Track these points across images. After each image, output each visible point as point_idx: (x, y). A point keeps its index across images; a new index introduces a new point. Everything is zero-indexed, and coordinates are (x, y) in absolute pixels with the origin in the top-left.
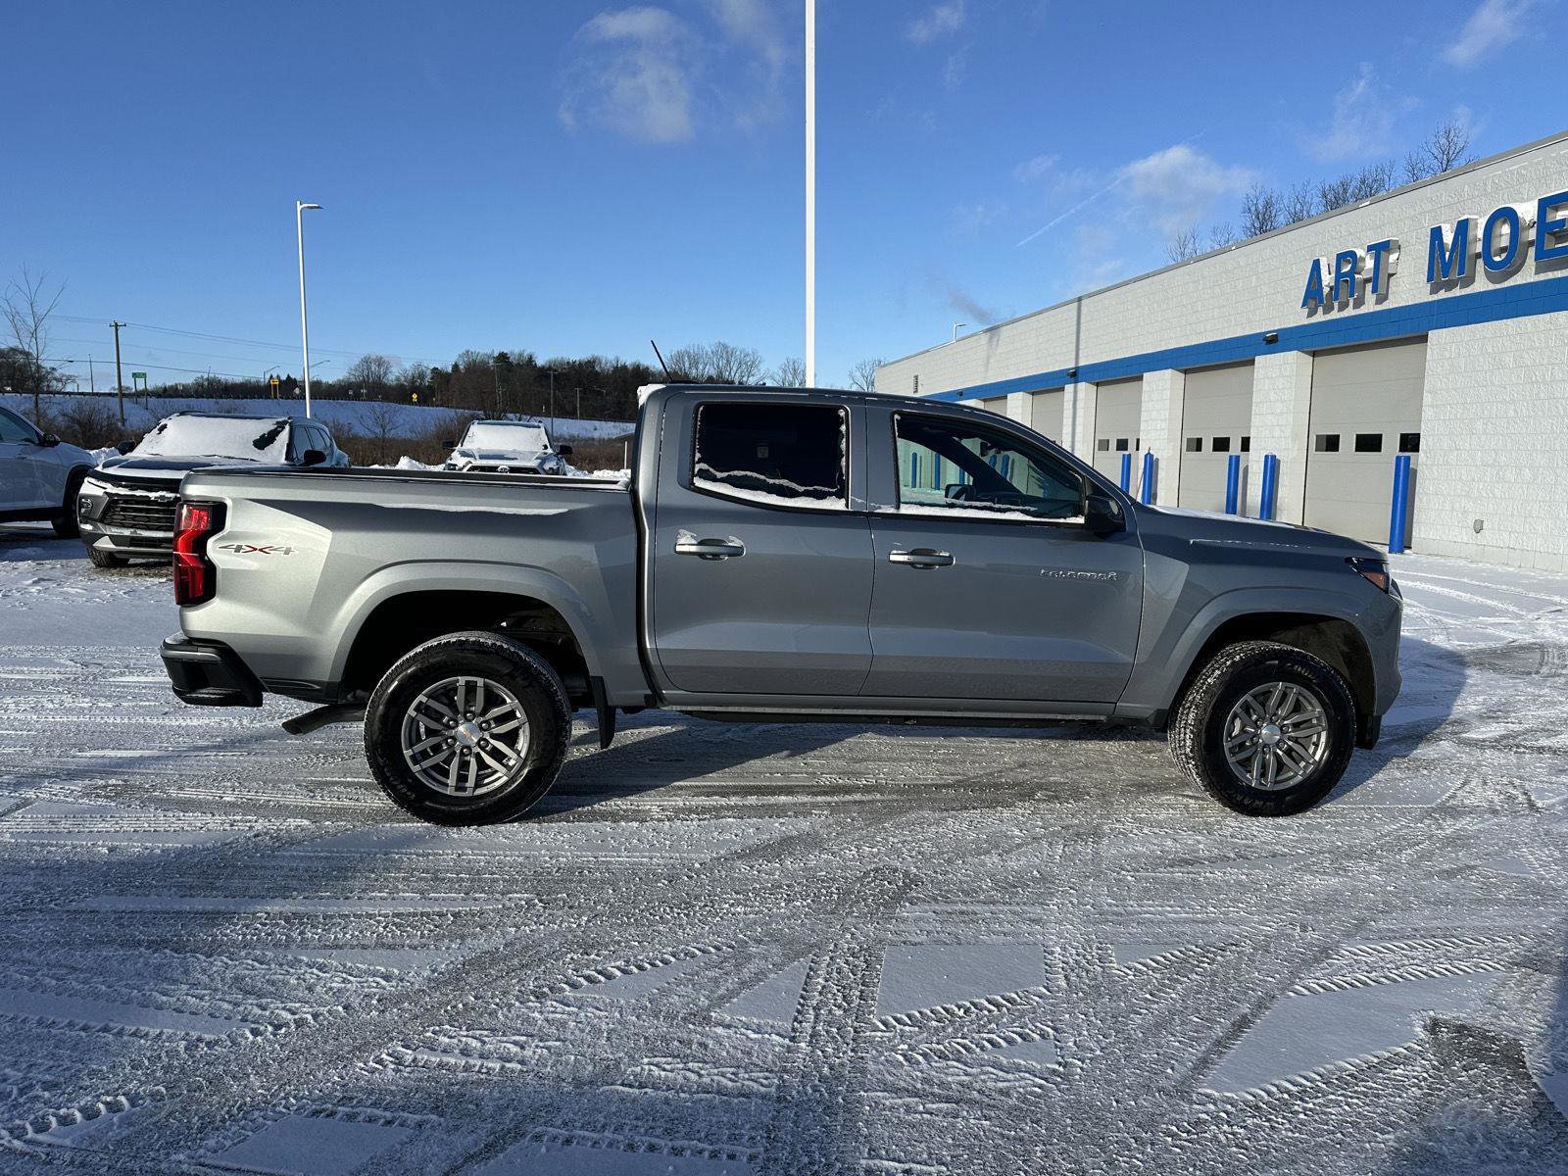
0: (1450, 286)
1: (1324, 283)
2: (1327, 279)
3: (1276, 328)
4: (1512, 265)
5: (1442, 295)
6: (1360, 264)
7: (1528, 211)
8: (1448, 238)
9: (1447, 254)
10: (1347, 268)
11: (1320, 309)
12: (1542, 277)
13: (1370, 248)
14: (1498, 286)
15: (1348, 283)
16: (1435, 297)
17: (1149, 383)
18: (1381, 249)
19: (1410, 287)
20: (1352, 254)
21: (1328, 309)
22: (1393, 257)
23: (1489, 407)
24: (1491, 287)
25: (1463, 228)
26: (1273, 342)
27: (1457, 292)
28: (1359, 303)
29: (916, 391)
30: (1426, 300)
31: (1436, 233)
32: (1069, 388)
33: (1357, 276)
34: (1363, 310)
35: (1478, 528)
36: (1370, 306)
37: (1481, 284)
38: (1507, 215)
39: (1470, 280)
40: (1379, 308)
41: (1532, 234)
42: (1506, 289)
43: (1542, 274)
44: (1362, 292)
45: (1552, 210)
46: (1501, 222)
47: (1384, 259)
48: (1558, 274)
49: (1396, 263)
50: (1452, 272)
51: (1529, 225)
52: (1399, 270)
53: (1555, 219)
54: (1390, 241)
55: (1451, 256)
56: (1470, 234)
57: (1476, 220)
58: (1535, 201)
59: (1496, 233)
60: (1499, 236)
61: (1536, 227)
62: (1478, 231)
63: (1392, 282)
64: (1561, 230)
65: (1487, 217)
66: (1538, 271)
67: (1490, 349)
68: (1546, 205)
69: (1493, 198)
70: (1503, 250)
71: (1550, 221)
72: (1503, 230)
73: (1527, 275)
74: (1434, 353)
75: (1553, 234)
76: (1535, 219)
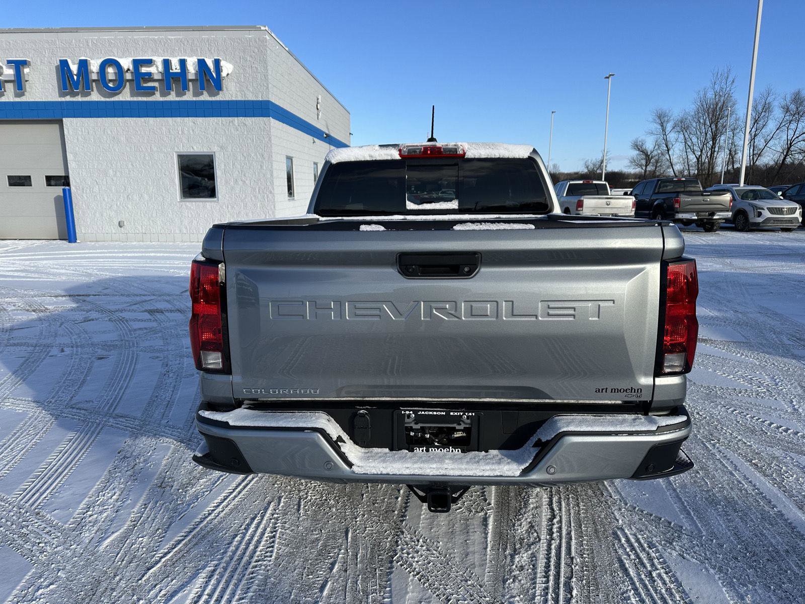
0: (74, 95)
4: (116, 91)
5: (68, 98)
7: (125, 64)
8: (74, 68)
9: (75, 77)
13: (9, 62)
14: (107, 100)
16: (63, 99)
18: (19, 65)
19: (42, 89)
22: (26, 70)
23: (115, 163)
24: (103, 99)
25: (83, 65)
27: (79, 99)
30: (57, 100)
31: (64, 64)
34: (4, 99)
35: (120, 225)
36: (10, 97)
37: (95, 96)
38: (112, 63)
39: (89, 94)
40: (18, 100)
41: (128, 76)
42: (114, 102)
43: (135, 98)
44: (4, 88)
45: (142, 66)
46: (109, 66)
47: (21, 70)
48: (145, 99)
49: (28, 74)
50: (80, 87)
51: (127, 71)
52: (30, 78)
53: (143, 71)
54: (26, 61)
55: (78, 78)
56: (89, 68)
57: (92, 62)
58: (131, 59)
59: (106, 71)
60: (108, 73)
61: (132, 73)
62: (94, 66)
63: (27, 85)
64: (149, 77)
65: (100, 61)
66: (132, 96)
67: (109, 132)
68: (137, 63)
69: (101, 53)
70: (111, 81)
71: (140, 71)
72: (110, 70)
73: (125, 96)
74: (70, 131)
75: (142, 78)
76: (131, 68)
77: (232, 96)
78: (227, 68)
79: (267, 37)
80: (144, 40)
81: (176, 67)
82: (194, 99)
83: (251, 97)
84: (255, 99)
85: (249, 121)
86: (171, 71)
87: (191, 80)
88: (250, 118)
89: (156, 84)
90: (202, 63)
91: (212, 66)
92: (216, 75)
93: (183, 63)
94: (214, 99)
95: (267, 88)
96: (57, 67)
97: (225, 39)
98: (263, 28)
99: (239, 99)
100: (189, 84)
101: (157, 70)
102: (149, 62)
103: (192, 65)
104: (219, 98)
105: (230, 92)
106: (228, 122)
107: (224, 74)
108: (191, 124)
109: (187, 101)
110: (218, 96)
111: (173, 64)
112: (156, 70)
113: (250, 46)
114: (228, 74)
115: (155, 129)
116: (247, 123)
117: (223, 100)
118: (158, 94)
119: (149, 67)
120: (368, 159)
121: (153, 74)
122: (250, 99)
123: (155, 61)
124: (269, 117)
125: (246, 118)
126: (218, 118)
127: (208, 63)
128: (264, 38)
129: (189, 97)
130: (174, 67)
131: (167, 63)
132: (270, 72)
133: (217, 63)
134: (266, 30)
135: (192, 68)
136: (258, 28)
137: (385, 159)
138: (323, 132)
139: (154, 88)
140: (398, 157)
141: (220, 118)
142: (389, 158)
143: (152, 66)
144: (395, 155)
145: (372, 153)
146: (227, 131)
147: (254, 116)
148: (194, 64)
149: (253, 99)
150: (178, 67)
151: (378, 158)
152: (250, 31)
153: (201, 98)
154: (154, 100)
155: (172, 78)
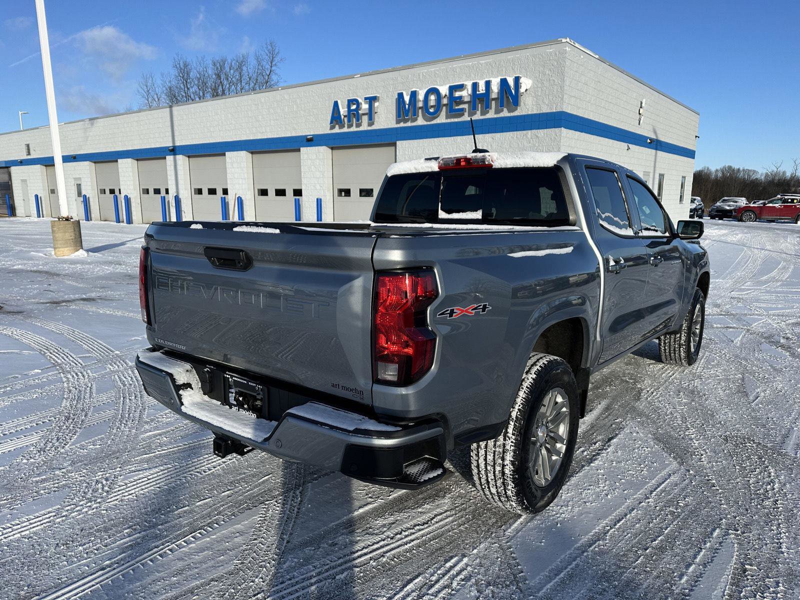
0: (406, 121)
1: (342, 113)
2: (343, 111)
3: (312, 134)
4: (435, 115)
5: (402, 125)
6: (360, 106)
7: (444, 90)
8: (407, 99)
9: (407, 106)
10: (354, 107)
11: (337, 126)
12: (449, 121)
13: (366, 99)
14: (429, 123)
15: (354, 115)
16: (398, 126)
17: (231, 158)
18: (371, 100)
19: (386, 119)
20: (357, 101)
21: (342, 127)
22: (376, 104)
24: (426, 123)
25: (414, 95)
26: (310, 141)
27: (409, 124)
28: (358, 125)
29: (29, 154)
30: (394, 127)
31: (401, 96)
32: (170, 158)
33: (360, 112)
34: (361, 129)
36: (365, 127)
37: (420, 121)
38: (434, 91)
39: (416, 120)
40: (370, 128)
41: (445, 101)
42: (433, 125)
43: (449, 120)
44: (361, 119)
45: (456, 91)
46: (432, 94)
47: (373, 104)
48: (456, 120)
49: (377, 107)
50: (410, 114)
51: (445, 97)
52: (379, 111)
53: (456, 95)
54: (376, 96)
55: (409, 107)
56: (417, 97)
57: (420, 92)
58: (448, 86)
59: (429, 99)
60: (431, 100)
61: (448, 98)
62: (421, 96)
63: (376, 116)
64: (460, 100)
65: (425, 91)
66: (447, 118)
67: (427, 152)
68: (453, 89)
69: (428, 83)
70: (432, 107)
71: (454, 96)
72: (433, 98)
73: (442, 119)
74: (401, 152)
75: (455, 102)
76: (447, 94)
77: (528, 110)
78: (526, 84)
79: (567, 48)
80: (460, 67)
81: (482, 89)
82: (496, 116)
83: (545, 110)
84: (549, 111)
85: (541, 133)
86: (478, 93)
87: (493, 99)
88: (543, 130)
89: (466, 106)
90: (504, 82)
91: (513, 84)
92: (515, 92)
93: (488, 84)
94: (512, 114)
95: (562, 99)
96: (396, 99)
97: (528, 57)
98: (564, 40)
99: (535, 112)
100: (491, 103)
101: (468, 93)
102: (461, 87)
103: (496, 85)
104: (516, 113)
105: (528, 107)
106: (522, 136)
107: (522, 90)
108: (490, 139)
109: (489, 119)
110: (516, 112)
111: (480, 87)
112: (465, 94)
113: (550, 60)
114: (526, 90)
115: (461, 146)
116: (539, 135)
117: (520, 114)
118: (466, 114)
119: (461, 91)
120: (414, 171)
121: (464, 97)
122: (544, 111)
123: (466, 85)
124: (561, 127)
125: (538, 130)
126: (514, 132)
127: (509, 82)
128: (564, 50)
129: (491, 115)
130: (480, 89)
131: (475, 86)
132: (567, 83)
133: (517, 80)
134: (567, 42)
135: (495, 88)
136: (559, 41)
137: (427, 171)
138: (647, 138)
139: (463, 110)
140: (436, 169)
141: (516, 132)
142: (430, 170)
143: (464, 90)
144: (434, 167)
145: (417, 166)
146: (520, 144)
147: (546, 128)
148: (498, 84)
149: (547, 111)
150: (484, 88)
151: (421, 171)
152: (552, 46)
153: (502, 115)
154: (463, 120)
155: (478, 99)
